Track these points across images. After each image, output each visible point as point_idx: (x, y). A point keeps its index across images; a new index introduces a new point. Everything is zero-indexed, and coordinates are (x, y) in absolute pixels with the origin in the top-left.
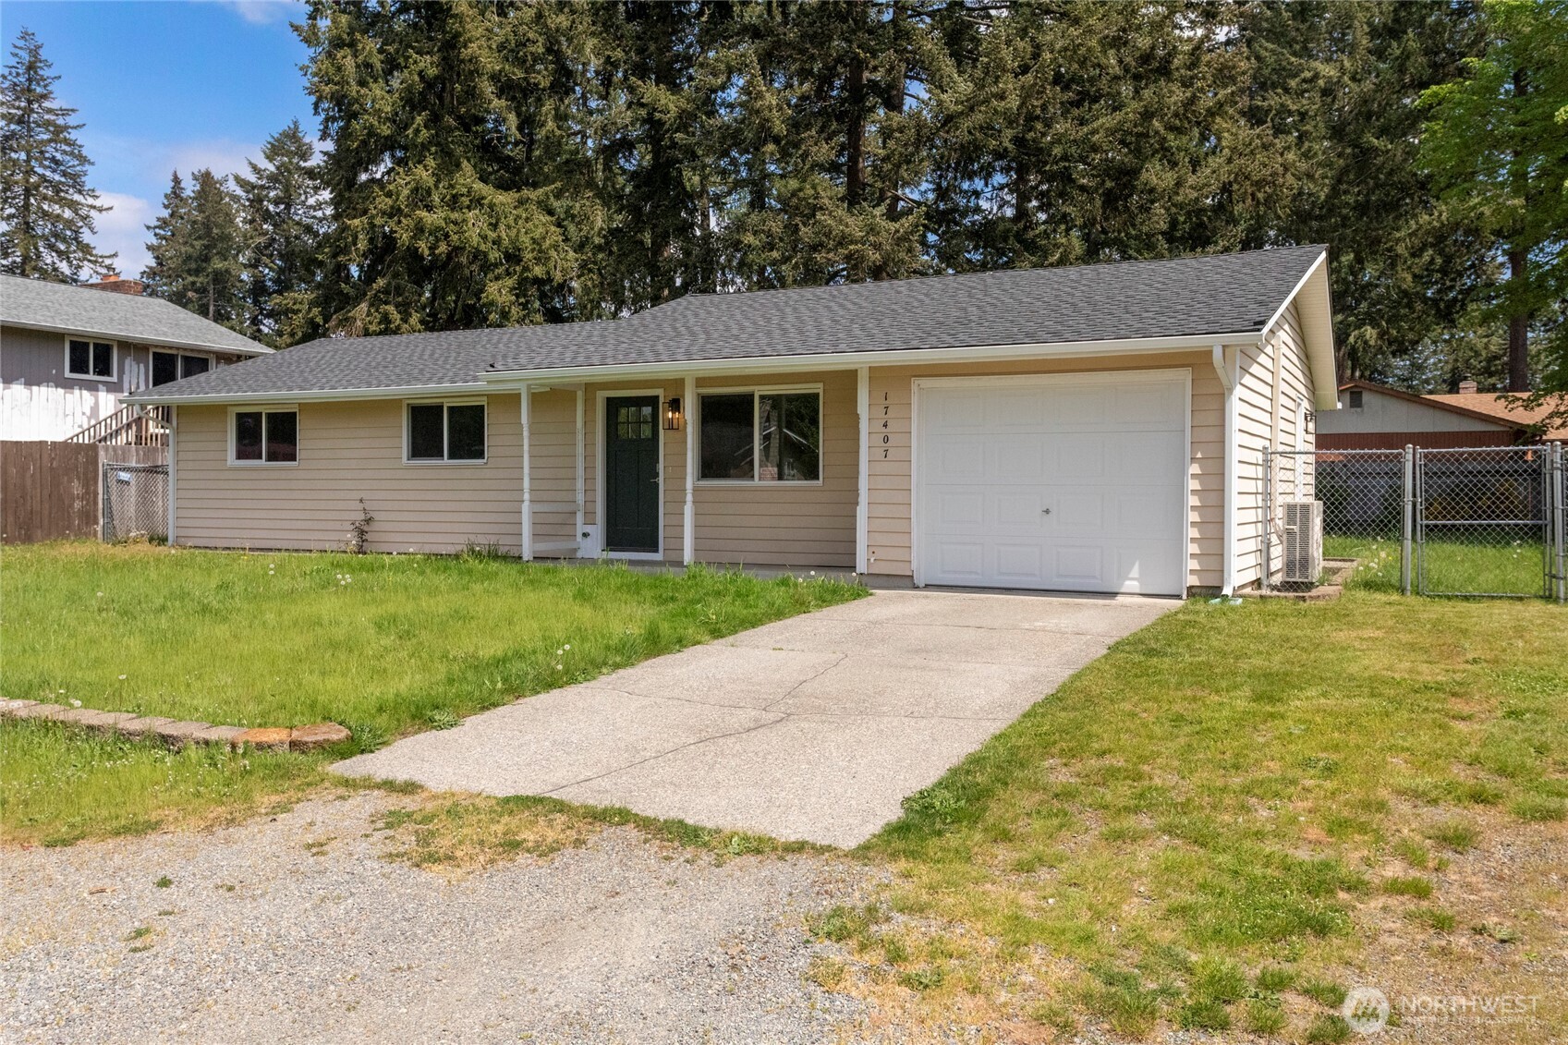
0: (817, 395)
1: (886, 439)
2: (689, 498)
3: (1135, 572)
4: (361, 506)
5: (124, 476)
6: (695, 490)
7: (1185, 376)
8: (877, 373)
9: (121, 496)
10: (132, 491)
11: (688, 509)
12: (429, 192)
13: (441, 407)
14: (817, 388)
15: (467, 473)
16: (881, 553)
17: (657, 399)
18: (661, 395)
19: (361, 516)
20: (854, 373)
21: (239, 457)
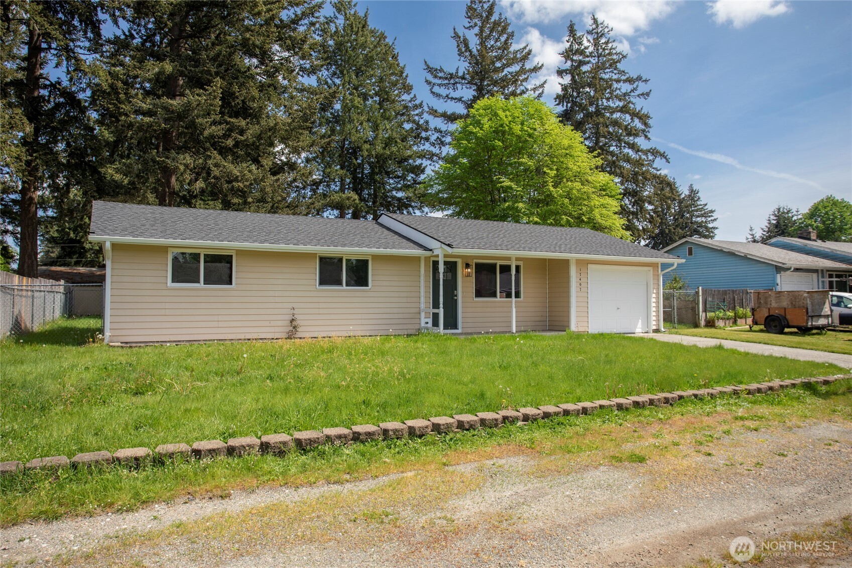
0: (520, 266)
1: (580, 285)
2: (514, 305)
4: (289, 312)
6: (475, 302)
8: (578, 262)
15: (358, 294)
16: (579, 324)
17: (455, 263)
18: (459, 261)
19: (290, 317)
20: (569, 261)
21: (174, 281)
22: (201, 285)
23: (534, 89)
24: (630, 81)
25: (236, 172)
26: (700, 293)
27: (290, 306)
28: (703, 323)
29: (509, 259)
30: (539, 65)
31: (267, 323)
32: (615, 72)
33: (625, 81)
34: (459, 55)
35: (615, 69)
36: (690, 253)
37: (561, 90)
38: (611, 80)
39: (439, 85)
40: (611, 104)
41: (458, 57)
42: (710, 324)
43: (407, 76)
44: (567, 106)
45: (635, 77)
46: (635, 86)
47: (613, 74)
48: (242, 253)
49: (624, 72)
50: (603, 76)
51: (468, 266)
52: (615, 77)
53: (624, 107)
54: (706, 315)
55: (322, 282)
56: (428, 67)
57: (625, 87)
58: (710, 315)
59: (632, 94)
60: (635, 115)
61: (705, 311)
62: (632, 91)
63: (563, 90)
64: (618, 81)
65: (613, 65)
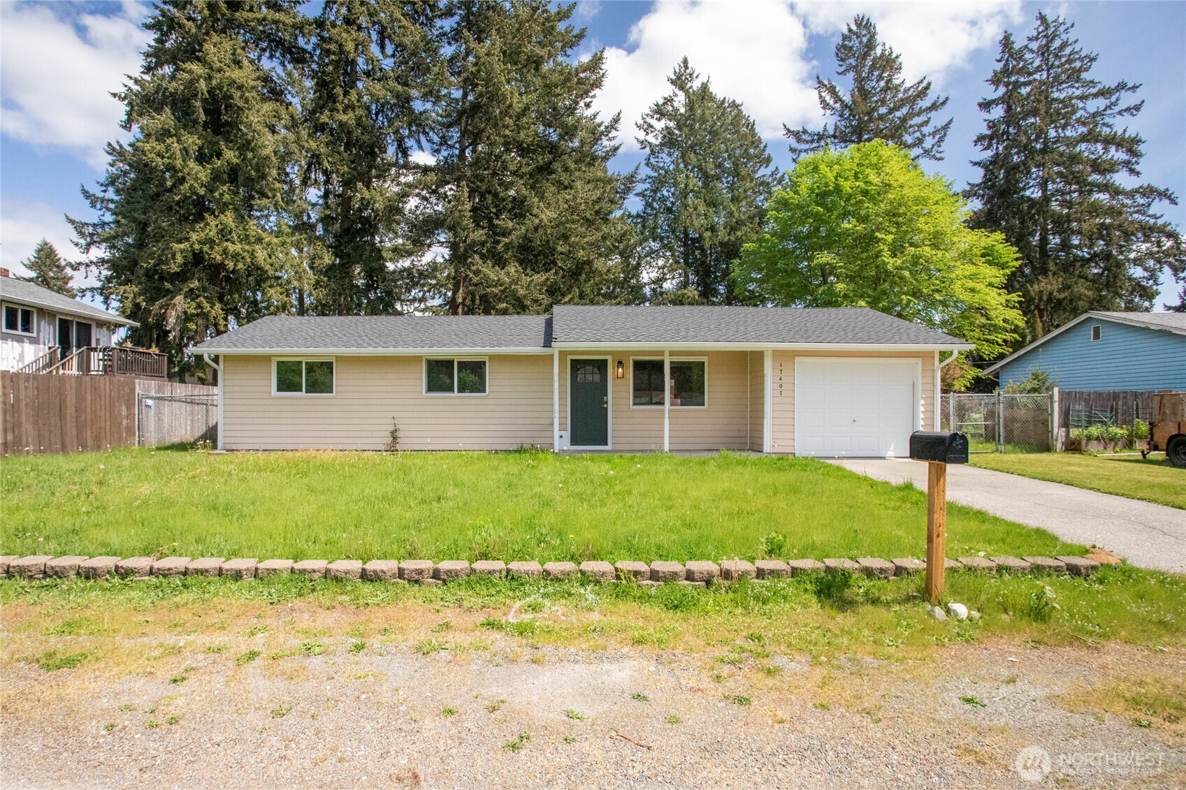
0: (703, 363)
1: (781, 386)
2: (667, 415)
4: (392, 421)
6: (670, 411)
8: (777, 354)
10: (152, 412)
11: (667, 421)
13: (452, 362)
14: (705, 359)
15: (473, 401)
16: (778, 442)
17: (606, 361)
18: (609, 358)
19: (392, 428)
20: (762, 353)
21: (279, 389)
22: (303, 394)
23: (934, 134)
24: (1105, 93)
25: (493, 276)
26: (1056, 398)
27: (391, 415)
28: (1059, 445)
29: (661, 353)
30: (941, 100)
31: (370, 434)
32: (1077, 85)
33: (1095, 96)
34: (824, 108)
35: (1077, 82)
36: (1097, 336)
37: (986, 127)
38: (1071, 98)
39: (806, 151)
40: (1069, 133)
41: (822, 111)
42: (1073, 447)
43: (765, 147)
44: (997, 148)
45: (1113, 87)
46: (1113, 99)
47: (1074, 90)
48: (343, 359)
49: (1092, 82)
50: (1056, 95)
51: (620, 363)
52: (1078, 93)
53: (1090, 133)
54: (1068, 433)
55: (431, 388)
56: (788, 130)
57: (1094, 105)
58: (1074, 433)
59: (1109, 112)
60: (1108, 141)
61: (1066, 424)
62: (1109, 107)
63: (989, 127)
64: (1082, 98)
65: (1074, 76)
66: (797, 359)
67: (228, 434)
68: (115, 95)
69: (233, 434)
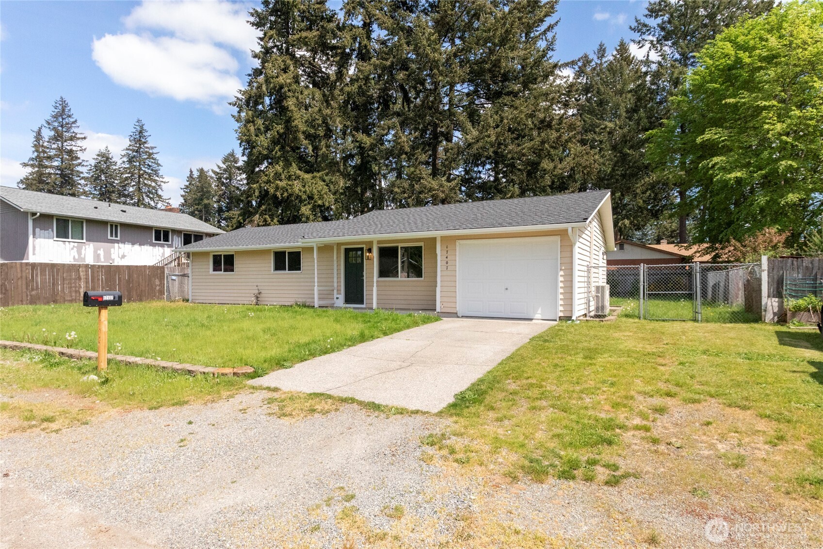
0: (421, 247)
1: (447, 263)
3: (539, 311)
4: (257, 288)
5: (174, 278)
6: (377, 281)
7: (558, 238)
8: (444, 238)
9: (173, 285)
10: (177, 283)
11: (375, 289)
12: (281, 175)
13: (285, 252)
14: (421, 244)
15: (295, 276)
16: (445, 305)
17: (362, 248)
18: (365, 247)
19: (257, 292)
20: (435, 238)
21: (214, 270)
22: (222, 272)
26: (764, 266)
28: (769, 315)
48: (238, 253)
51: (370, 250)
54: (781, 303)
55: (275, 269)
58: (794, 303)
61: (779, 294)
66: (458, 242)
67: (194, 294)
68: (230, 104)
69: (197, 294)
